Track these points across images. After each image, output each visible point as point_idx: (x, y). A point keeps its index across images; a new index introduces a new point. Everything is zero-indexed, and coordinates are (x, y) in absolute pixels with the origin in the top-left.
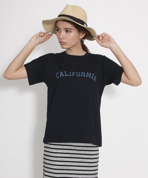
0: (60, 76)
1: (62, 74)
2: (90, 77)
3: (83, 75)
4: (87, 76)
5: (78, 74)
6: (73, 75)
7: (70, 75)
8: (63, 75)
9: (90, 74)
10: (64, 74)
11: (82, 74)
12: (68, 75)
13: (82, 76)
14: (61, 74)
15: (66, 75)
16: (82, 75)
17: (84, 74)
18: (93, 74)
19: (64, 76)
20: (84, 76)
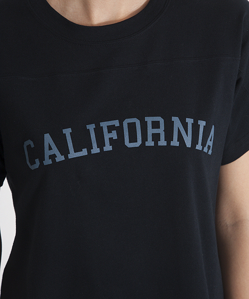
0: (42, 159)
1: (55, 151)
2: (188, 144)
3: (156, 137)
4: (175, 143)
5: (133, 139)
6: (108, 148)
7: (96, 150)
8: (60, 158)
9: (190, 121)
10: (64, 151)
11: (151, 131)
12: (84, 152)
13: (152, 144)
14: (47, 153)
15: (72, 155)
16: (150, 138)
17: (161, 131)
18: (202, 124)
19: (62, 158)
20: (162, 143)
